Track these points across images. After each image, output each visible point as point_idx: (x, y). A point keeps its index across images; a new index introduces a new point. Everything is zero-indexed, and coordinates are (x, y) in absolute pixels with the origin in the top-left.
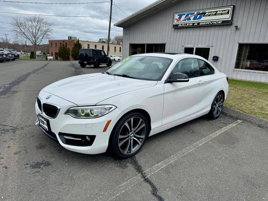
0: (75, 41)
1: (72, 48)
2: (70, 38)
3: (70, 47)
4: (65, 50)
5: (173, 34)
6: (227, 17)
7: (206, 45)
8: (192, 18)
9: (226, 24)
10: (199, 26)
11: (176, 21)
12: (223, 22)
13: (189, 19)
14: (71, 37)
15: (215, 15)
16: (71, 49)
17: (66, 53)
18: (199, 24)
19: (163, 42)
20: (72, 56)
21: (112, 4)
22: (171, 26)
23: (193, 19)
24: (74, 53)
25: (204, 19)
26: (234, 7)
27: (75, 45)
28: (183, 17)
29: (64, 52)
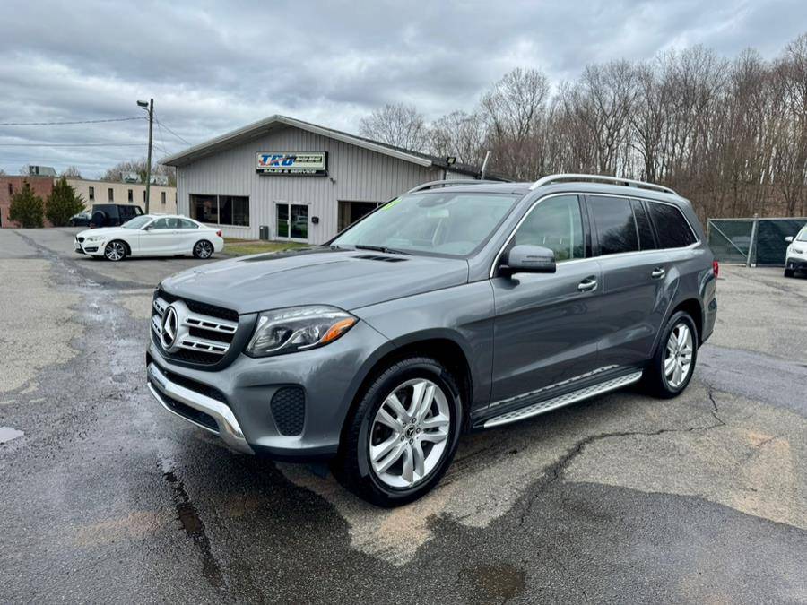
0: (55, 181)
1: (48, 197)
2: (34, 170)
3: (43, 194)
4: (30, 203)
5: (258, 182)
6: (321, 166)
7: (303, 201)
8: (280, 162)
9: (321, 174)
10: (289, 175)
11: (259, 165)
12: (318, 172)
13: (277, 163)
14: (37, 168)
15: (307, 161)
16: (45, 200)
17: (35, 209)
18: (289, 171)
19: (245, 195)
20: (50, 215)
21: (151, 122)
22: (254, 171)
23: (283, 164)
24: (55, 210)
25: (294, 165)
26: (327, 154)
27: (56, 190)
28: (269, 160)
29: (28, 206)
